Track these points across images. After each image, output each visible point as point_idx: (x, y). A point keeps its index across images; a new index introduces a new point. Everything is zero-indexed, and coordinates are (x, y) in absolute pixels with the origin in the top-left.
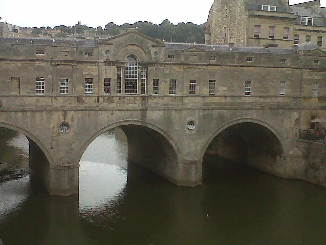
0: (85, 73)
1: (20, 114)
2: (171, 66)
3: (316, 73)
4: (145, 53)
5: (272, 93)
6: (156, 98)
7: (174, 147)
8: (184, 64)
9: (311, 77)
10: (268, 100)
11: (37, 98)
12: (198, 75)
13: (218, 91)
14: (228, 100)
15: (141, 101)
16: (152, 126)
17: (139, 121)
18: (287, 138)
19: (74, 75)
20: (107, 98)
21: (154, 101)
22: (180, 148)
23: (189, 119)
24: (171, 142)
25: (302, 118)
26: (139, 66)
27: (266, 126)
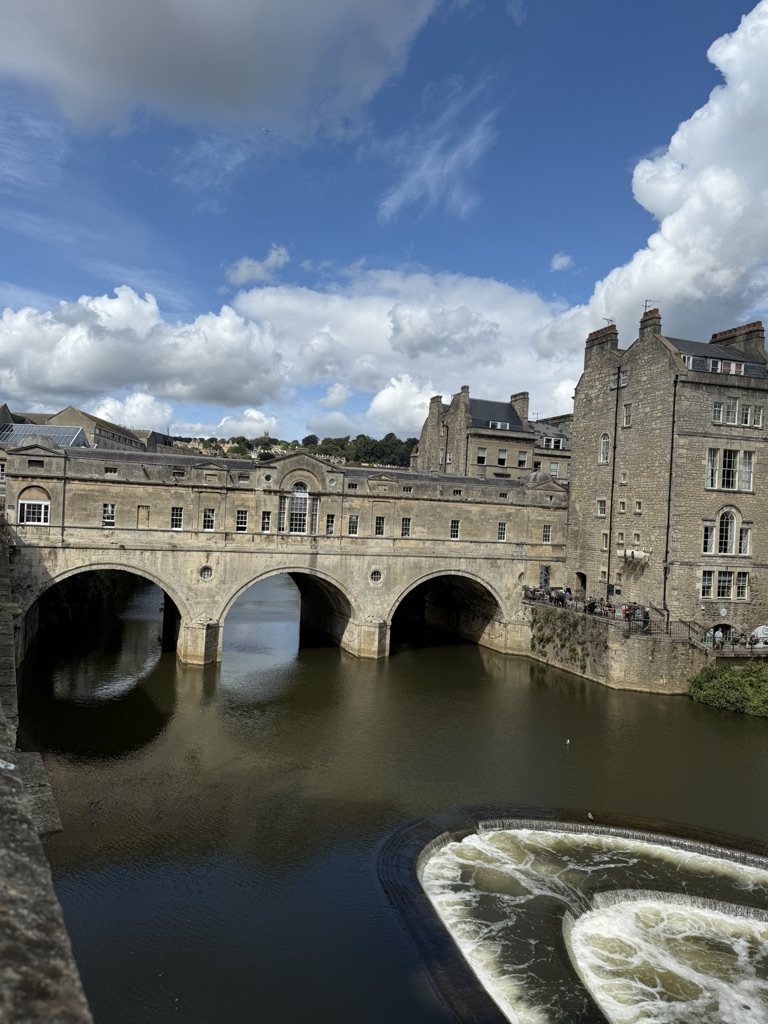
0: (236, 503)
1: (148, 553)
2: (352, 498)
3: (548, 512)
4: (318, 480)
5: (488, 537)
6: (330, 538)
7: (353, 603)
8: (369, 497)
9: (542, 518)
10: (483, 546)
11: (170, 533)
12: (387, 512)
13: (414, 533)
14: (428, 543)
15: (311, 543)
16: (322, 575)
17: (307, 568)
18: (507, 598)
19: (223, 506)
20: (265, 536)
21: (328, 542)
22: (361, 606)
23: (374, 568)
24: (349, 597)
25: (528, 572)
26: (310, 497)
27: (479, 580)
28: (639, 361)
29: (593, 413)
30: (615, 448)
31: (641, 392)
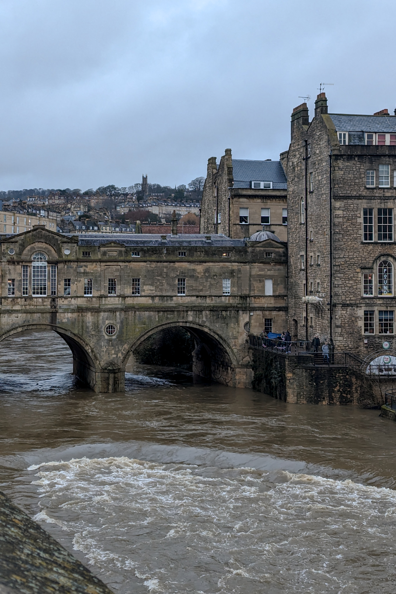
2: (85, 264)
3: (268, 267)
4: (55, 250)
5: (213, 291)
6: (67, 299)
7: (90, 355)
8: (101, 262)
9: (262, 273)
10: (208, 300)
12: (118, 274)
13: (144, 291)
15: (51, 303)
16: (63, 331)
17: (48, 325)
18: (235, 345)
20: (10, 299)
21: (66, 302)
22: (98, 355)
23: (108, 322)
24: (86, 348)
26: (49, 265)
30: (306, 209)
31: (317, 163)
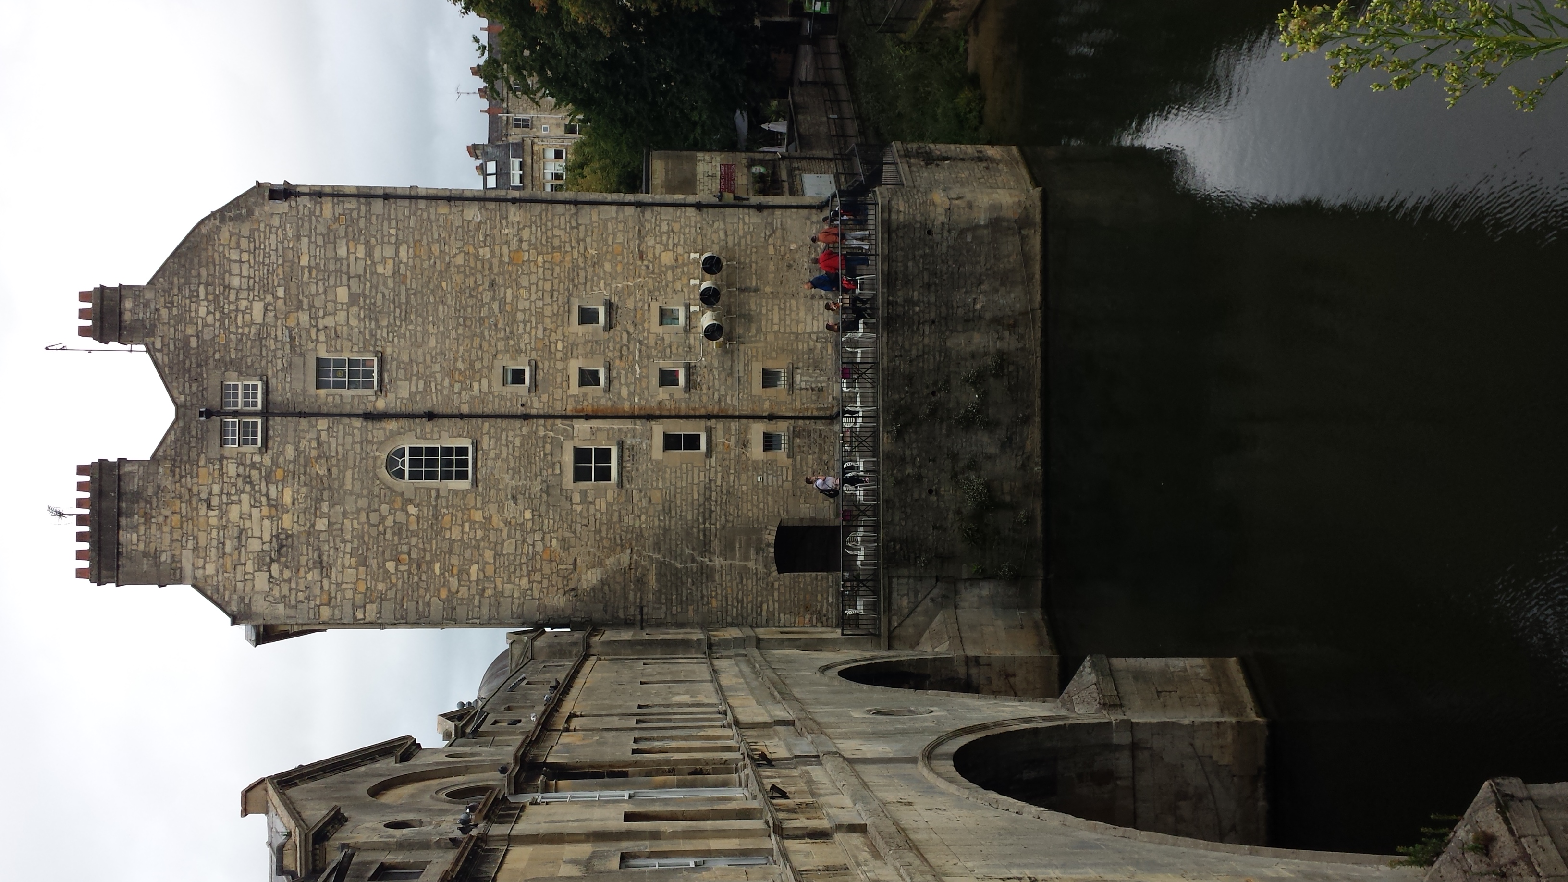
28: (207, 335)
29: (321, 524)
30: (431, 416)
31: (292, 323)
